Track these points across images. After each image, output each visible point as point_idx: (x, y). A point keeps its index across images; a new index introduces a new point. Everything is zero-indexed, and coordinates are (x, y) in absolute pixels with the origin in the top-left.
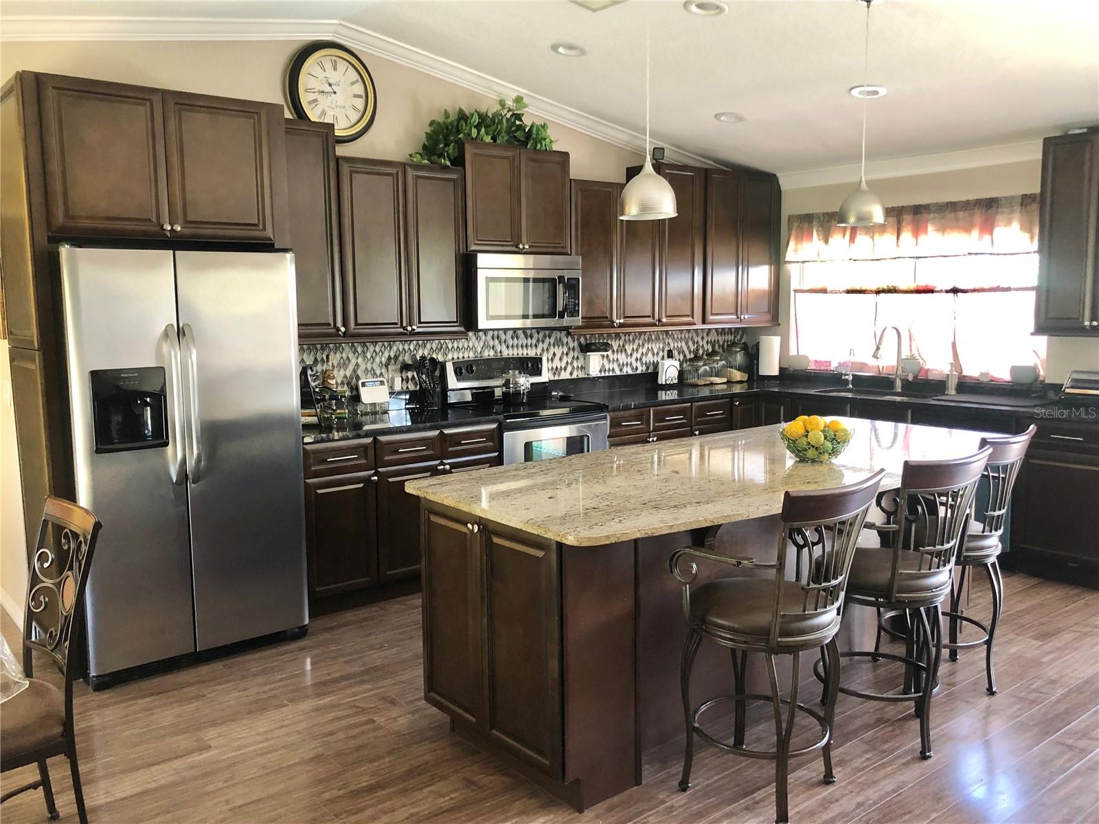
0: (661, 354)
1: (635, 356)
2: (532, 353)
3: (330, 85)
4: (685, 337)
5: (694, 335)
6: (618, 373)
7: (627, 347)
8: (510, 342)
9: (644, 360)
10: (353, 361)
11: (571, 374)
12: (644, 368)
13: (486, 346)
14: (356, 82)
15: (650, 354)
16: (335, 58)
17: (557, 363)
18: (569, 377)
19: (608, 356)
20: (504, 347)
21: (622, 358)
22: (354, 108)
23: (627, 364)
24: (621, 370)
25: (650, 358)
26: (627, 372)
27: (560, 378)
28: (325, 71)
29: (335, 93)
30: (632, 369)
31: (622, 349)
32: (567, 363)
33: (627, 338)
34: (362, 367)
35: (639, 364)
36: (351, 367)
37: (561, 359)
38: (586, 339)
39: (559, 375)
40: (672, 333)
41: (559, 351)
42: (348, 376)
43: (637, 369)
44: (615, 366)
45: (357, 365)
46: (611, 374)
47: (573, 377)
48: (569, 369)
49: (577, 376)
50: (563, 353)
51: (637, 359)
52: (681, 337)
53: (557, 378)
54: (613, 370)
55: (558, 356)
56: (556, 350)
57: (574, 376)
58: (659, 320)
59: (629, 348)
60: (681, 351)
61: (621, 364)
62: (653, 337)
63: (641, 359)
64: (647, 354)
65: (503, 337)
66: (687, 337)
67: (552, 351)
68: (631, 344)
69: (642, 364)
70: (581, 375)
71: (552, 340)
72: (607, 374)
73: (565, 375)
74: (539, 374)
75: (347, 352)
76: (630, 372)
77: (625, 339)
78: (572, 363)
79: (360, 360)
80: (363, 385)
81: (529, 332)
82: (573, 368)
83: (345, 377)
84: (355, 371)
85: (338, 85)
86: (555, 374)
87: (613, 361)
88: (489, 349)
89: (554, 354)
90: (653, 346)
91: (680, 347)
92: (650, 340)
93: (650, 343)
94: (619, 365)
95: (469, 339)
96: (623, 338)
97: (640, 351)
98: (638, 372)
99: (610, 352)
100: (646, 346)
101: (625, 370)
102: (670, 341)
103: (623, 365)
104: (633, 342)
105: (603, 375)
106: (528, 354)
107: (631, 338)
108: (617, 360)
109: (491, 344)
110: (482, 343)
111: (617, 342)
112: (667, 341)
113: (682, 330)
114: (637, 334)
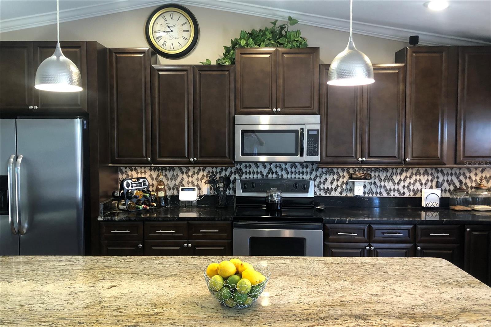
0: (429, 184)
1: (402, 184)
2: (306, 177)
3: (169, 27)
4: (456, 173)
5: (466, 172)
6: (385, 195)
7: (394, 177)
8: (289, 170)
9: (412, 187)
10: (181, 176)
11: (341, 193)
12: (411, 194)
13: (270, 171)
14: (186, 23)
15: (418, 184)
16: (172, 12)
17: (328, 185)
18: (339, 195)
19: (375, 183)
20: (284, 173)
21: (389, 185)
22: (184, 38)
23: (394, 190)
24: (388, 194)
25: (418, 186)
26: (394, 195)
27: (331, 195)
28: (166, 20)
29: (172, 31)
30: (400, 193)
31: (389, 179)
32: (337, 186)
33: (394, 171)
34: (186, 179)
35: (406, 190)
36: (179, 179)
37: (332, 183)
39: (330, 193)
40: (442, 170)
41: (330, 178)
42: (177, 184)
43: (404, 193)
44: (383, 190)
45: (183, 179)
46: (378, 196)
47: (342, 195)
48: (339, 190)
49: (346, 195)
50: (334, 179)
51: (404, 187)
52: (452, 173)
53: (328, 195)
54: (380, 193)
55: (329, 180)
56: (328, 176)
57: (344, 195)
58: (405, 160)
59: (396, 179)
60: (450, 183)
61: (388, 189)
62: (422, 172)
63: (408, 187)
64: (414, 184)
65: (283, 166)
66: (458, 173)
67: (324, 177)
68: (399, 175)
69: (410, 191)
70: (350, 195)
71: (324, 170)
72: (374, 196)
73: (334, 194)
74: (307, 192)
75: (177, 172)
76: (397, 195)
77: (393, 172)
78: (341, 186)
79: (185, 176)
80: (182, 190)
81: (305, 164)
82: (343, 189)
83: (175, 185)
84: (181, 182)
85: (174, 26)
86: (326, 193)
87: (381, 187)
88: (273, 173)
89: (326, 179)
90: (422, 177)
91: (450, 180)
92: (417, 173)
93: (418, 176)
94: (386, 190)
95: (257, 167)
96: (391, 171)
97: (408, 181)
98: (405, 196)
99: (377, 181)
100: (414, 177)
101: (392, 194)
102: (440, 175)
103: (390, 190)
104: (401, 174)
105: (370, 195)
106: (303, 178)
107: (399, 171)
108: (385, 186)
109: (274, 170)
110: (267, 170)
111: (385, 174)
112: (436, 175)
113: (453, 168)
114: (404, 169)
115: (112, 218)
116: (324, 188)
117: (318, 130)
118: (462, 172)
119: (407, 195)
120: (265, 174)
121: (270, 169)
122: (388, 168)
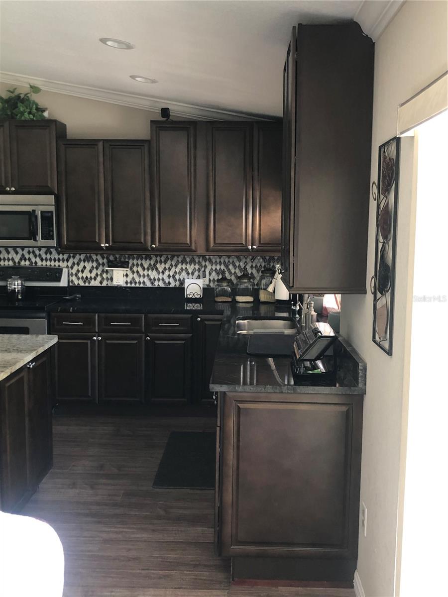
0: (196, 273)
1: (167, 273)
4: (225, 261)
5: (235, 260)
6: (149, 285)
7: (158, 265)
8: (44, 256)
9: (177, 277)
11: (101, 283)
12: (178, 284)
13: (23, 258)
15: (184, 273)
17: (86, 274)
18: (100, 285)
19: (137, 272)
20: (38, 260)
21: (153, 274)
23: (159, 280)
24: (152, 283)
25: (184, 275)
26: (159, 285)
27: (90, 285)
30: (165, 283)
31: (153, 267)
32: (97, 275)
33: (158, 259)
35: (171, 280)
37: (91, 272)
38: (116, 258)
39: (89, 283)
40: (210, 258)
41: (89, 265)
43: (169, 283)
44: (146, 280)
46: (142, 285)
47: (102, 285)
48: (99, 279)
49: (107, 284)
50: (93, 267)
51: (169, 276)
52: (220, 261)
53: (87, 284)
54: (144, 283)
55: (88, 267)
56: (86, 264)
57: (104, 284)
59: (161, 267)
60: (219, 272)
61: (152, 278)
62: (188, 260)
64: (180, 273)
65: (37, 252)
67: (82, 264)
68: (163, 264)
69: (175, 280)
70: (110, 284)
71: (82, 257)
72: (137, 285)
73: (95, 283)
74: (59, 281)
76: (162, 285)
77: (156, 260)
78: (101, 275)
82: (103, 279)
86: (85, 282)
87: (144, 276)
88: (25, 260)
89: (85, 267)
90: (188, 266)
91: (218, 269)
92: (184, 261)
93: (184, 264)
94: (150, 279)
95: (8, 253)
96: (154, 258)
97: (173, 270)
98: (171, 286)
99: (140, 269)
100: (180, 266)
101: (156, 284)
102: (207, 263)
103: (154, 279)
104: (165, 262)
105: (133, 285)
106: (59, 266)
107: (163, 259)
108: (148, 275)
109: (27, 256)
110: (19, 256)
111: (148, 262)
112: (203, 264)
113: (221, 256)
114: (169, 256)
116: (82, 277)
117: (52, 212)
118: (231, 261)
119: (172, 285)
120: (17, 261)
121: (23, 255)
122: (152, 256)
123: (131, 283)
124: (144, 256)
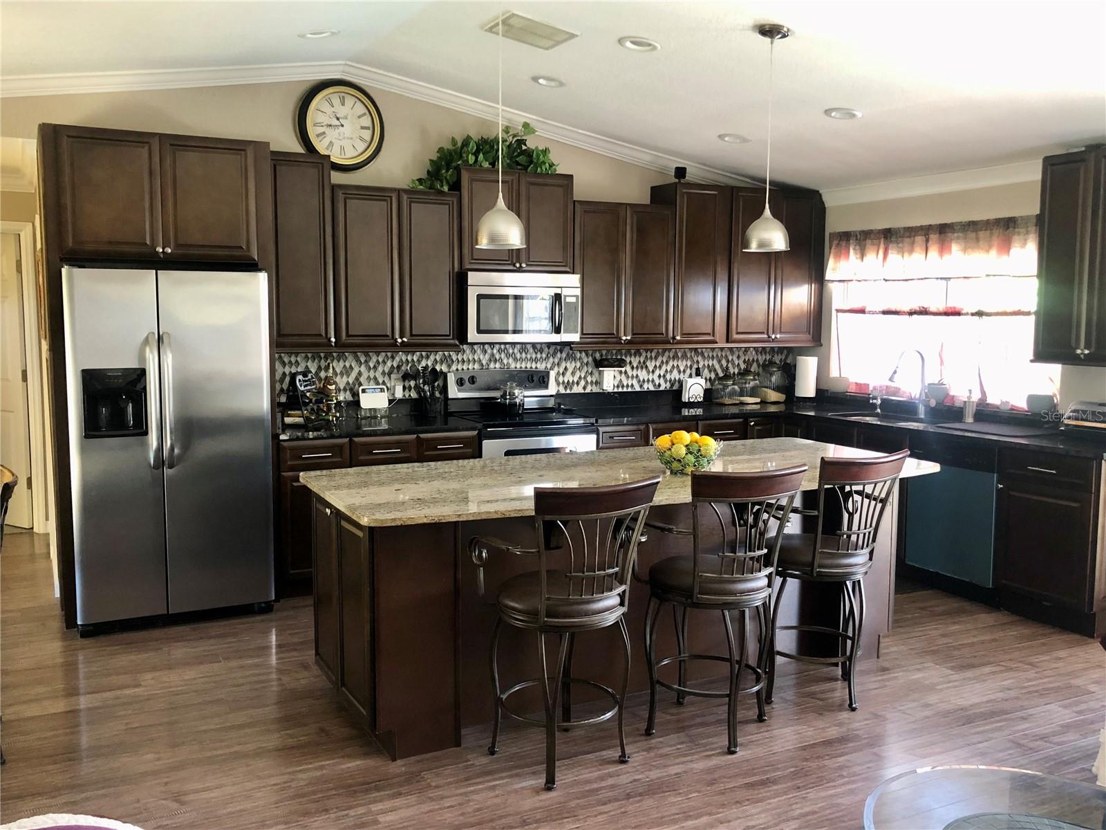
0: (688, 371)
1: (657, 372)
2: (541, 366)
3: (338, 119)
4: (717, 355)
5: (728, 353)
6: (638, 389)
7: (648, 363)
8: (518, 356)
9: (668, 377)
10: (356, 370)
11: (584, 388)
12: (668, 385)
13: (493, 359)
14: (365, 114)
15: (675, 371)
16: (343, 94)
17: (568, 377)
18: (583, 391)
19: (626, 372)
20: (511, 360)
21: (643, 374)
22: (362, 139)
23: (648, 380)
24: (641, 386)
25: (675, 375)
26: (648, 388)
27: (572, 392)
28: (333, 107)
29: (342, 126)
30: (655, 385)
31: (643, 366)
32: (580, 378)
33: (649, 354)
34: (365, 375)
35: (662, 381)
36: (354, 375)
37: (573, 374)
38: (601, 355)
39: (571, 389)
40: (702, 351)
41: (571, 366)
42: (351, 382)
43: (659, 385)
44: (635, 382)
45: (360, 374)
46: (630, 390)
47: (586, 391)
48: (582, 383)
49: (591, 390)
50: (575, 368)
51: (660, 376)
52: (713, 356)
53: (568, 391)
54: (632, 386)
55: (570, 371)
56: (568, 365)
57: (588, 390)
58: (674, 338)
59: (651, 365)
60: (712, 369)
61: (641, 380)
62: (680, 355)
63: (664, 376)
64: (671, 371)
65: (510, 349)
66: (719, 355)
67: (563, 365)
68: (653, 361)
69: (666, 381)
70: (596, 389)
71: (564, 355)
72: (625, 390)
73: (577, 389)
74: (546, 387)
75: (350, 361)
76: (652, 388)
77: (646, 356)
78: (585, 378)
79: (363, 368)
80: (364, 391)
81: (538, 347)
82: (587, 382)
83: (348, 383)
84: (357, 379)
85: (346, 118)
86: (566, 388)
87: (633, 377)
88: (496, 361)
89: (566, 369)
90: (680, 363)
91: (710, 365)
92: (675, 357)
93: (676, 361)
94: (639, 381)
95: (474, 352)
96: (644, 354)
97: (664, 368)
98: (661, 389)
99: (628, 368)
100: (671, 363)
101: (646, 386)
102: (700, 358)
103: (644, 381)
104: (656, 358)
105: (620, 390)
106: (536, 368)
107: (653, 355)
108: (637, 376)
109: (497, 357)
110: (487, 356)
111: (637, 359)
112: (695, 359)
113: (714, 348)
114: (660, 351)
115: (303, 435)
116: (563, 382)
117: (577, 296)
118: (724, 355)
119: (662, 388)
120: (484, 362)
121: (493, 355)
122: (641, 351)
123: (618, 387)
124: (633, 351)
